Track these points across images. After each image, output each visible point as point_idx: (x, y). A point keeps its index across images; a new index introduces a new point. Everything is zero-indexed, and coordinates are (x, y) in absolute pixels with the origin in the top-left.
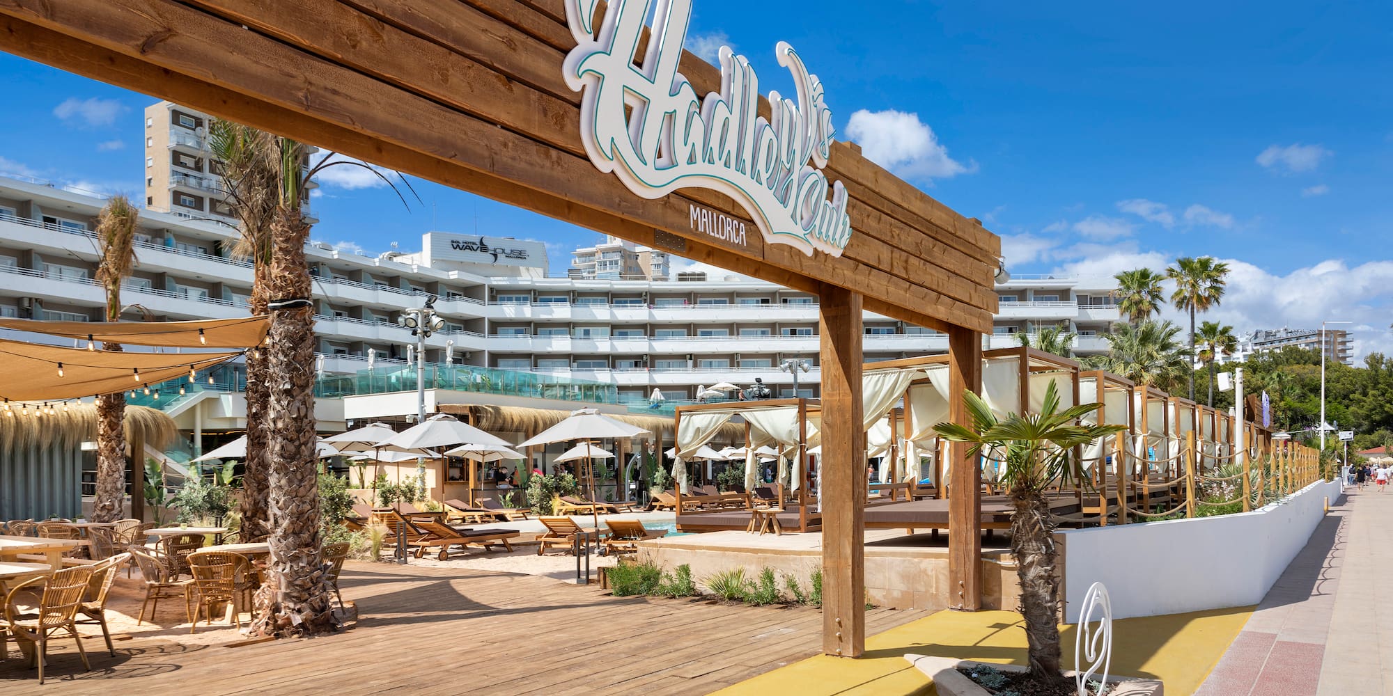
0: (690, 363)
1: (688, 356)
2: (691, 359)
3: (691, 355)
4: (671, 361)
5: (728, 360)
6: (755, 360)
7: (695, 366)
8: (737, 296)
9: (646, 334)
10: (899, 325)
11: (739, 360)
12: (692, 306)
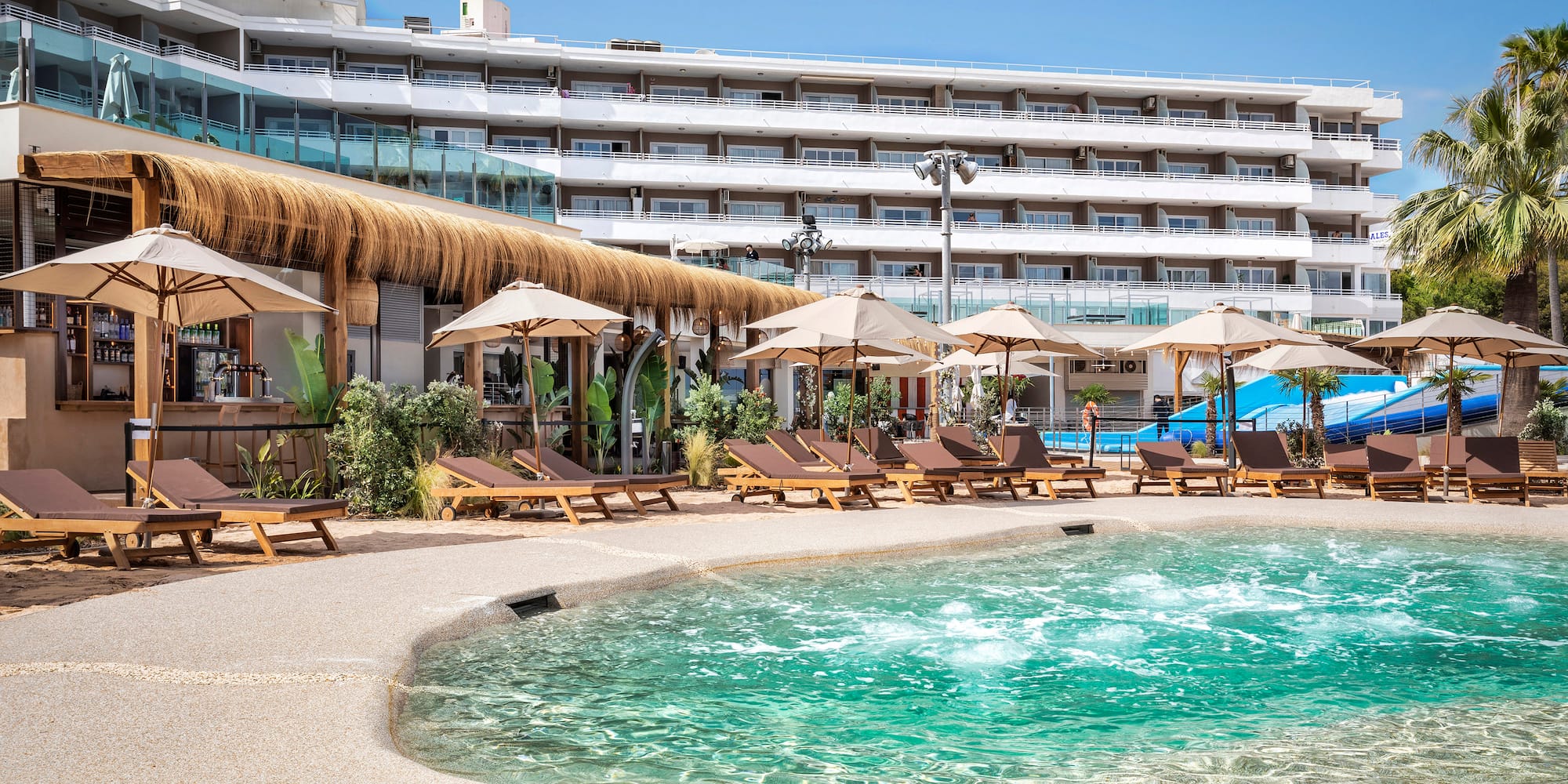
0: (638, 202)
1: (634, 191)
2: (638, 195)
3: (639, 189)
4: (601, 199)
5: (706, 202)
6: (755, 203)
7: (647, 208)
8: (725, 85)
9: (554, 144)
10: (1010, 151)
11: (727, 201)
12: (643, 96)
